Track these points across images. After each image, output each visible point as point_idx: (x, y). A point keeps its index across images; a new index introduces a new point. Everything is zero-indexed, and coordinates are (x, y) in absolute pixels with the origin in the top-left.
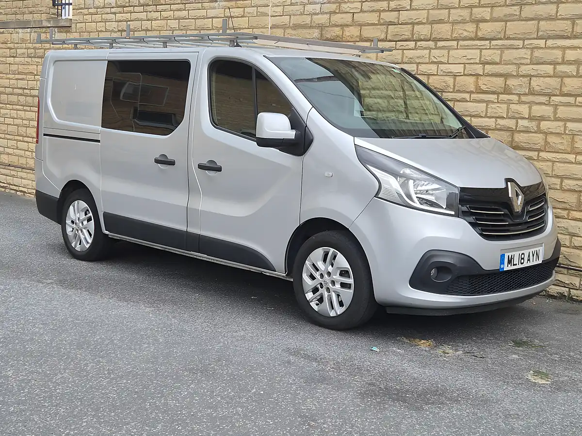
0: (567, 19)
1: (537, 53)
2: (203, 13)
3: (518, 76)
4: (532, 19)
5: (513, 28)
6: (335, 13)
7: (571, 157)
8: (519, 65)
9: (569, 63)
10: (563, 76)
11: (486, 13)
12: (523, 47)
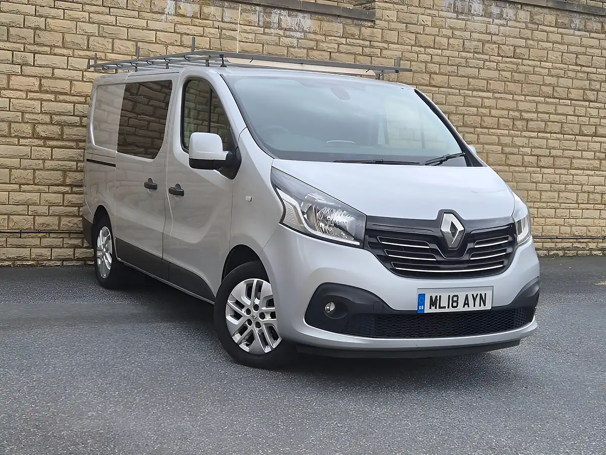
0: (484, 79)
1: (468, 99)
2: (143, 23)
3: (456, 114)
4: (465, 77)
5: (454, 81)
6: (312, 49)
7: (523, 169)
8: (457, 106)
9: (486, 107)
10: (482, 116)
11: (435, 68)
12: (460, 95)
